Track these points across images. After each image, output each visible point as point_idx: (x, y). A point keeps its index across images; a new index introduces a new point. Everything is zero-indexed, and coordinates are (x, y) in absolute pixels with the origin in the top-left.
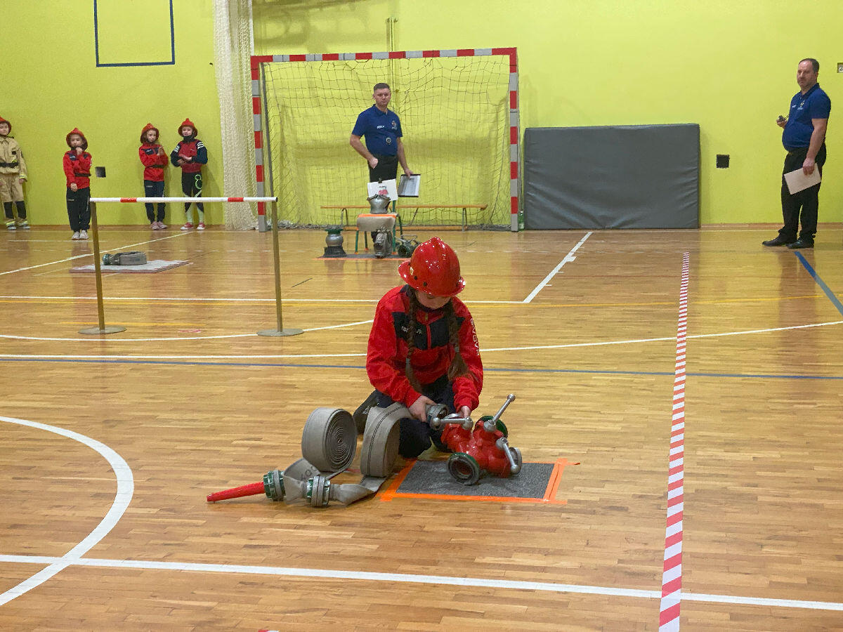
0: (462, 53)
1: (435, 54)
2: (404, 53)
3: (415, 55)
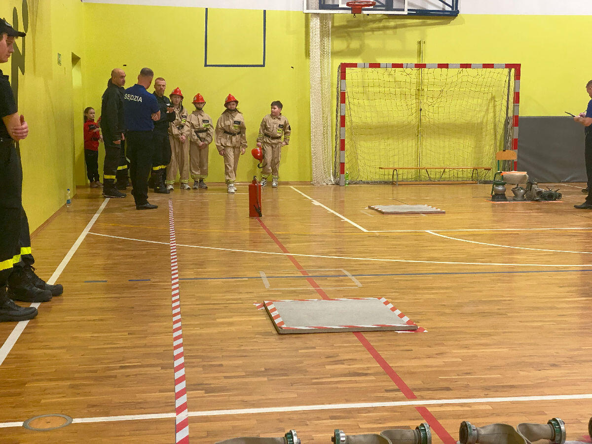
0: (486, 66)
1: (468, 66)
2: (448, 64)
3: (454, 66)
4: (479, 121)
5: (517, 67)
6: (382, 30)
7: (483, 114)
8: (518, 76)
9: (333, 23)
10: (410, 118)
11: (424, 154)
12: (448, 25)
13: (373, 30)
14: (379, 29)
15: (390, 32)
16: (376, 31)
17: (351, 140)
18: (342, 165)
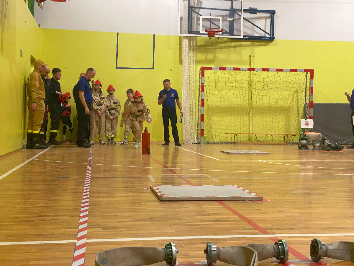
0: (292, 70)
1: (281, 70)
2: (268, 69)
3: (272, 70)
4: (288, 105)
5: (311, 72)
6: (226, 48)
7: (290, 101)
8: (312, 77)
9: (196, 43)
10: (245, 103)
11: (254, 125)
12: (268, 46)
13: (221, 48)
14: (225, 47)
15: (232, 49)
16: (223, 48)
17: (208, 116)
18: (202, 131)
